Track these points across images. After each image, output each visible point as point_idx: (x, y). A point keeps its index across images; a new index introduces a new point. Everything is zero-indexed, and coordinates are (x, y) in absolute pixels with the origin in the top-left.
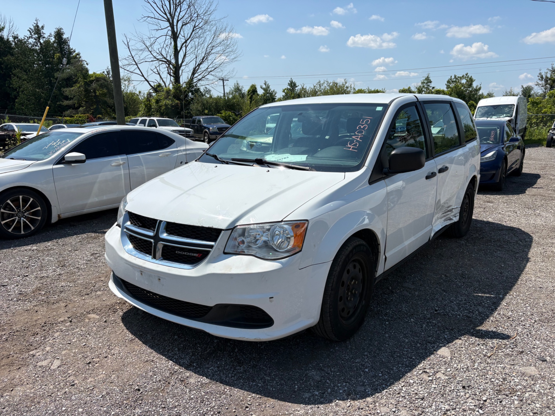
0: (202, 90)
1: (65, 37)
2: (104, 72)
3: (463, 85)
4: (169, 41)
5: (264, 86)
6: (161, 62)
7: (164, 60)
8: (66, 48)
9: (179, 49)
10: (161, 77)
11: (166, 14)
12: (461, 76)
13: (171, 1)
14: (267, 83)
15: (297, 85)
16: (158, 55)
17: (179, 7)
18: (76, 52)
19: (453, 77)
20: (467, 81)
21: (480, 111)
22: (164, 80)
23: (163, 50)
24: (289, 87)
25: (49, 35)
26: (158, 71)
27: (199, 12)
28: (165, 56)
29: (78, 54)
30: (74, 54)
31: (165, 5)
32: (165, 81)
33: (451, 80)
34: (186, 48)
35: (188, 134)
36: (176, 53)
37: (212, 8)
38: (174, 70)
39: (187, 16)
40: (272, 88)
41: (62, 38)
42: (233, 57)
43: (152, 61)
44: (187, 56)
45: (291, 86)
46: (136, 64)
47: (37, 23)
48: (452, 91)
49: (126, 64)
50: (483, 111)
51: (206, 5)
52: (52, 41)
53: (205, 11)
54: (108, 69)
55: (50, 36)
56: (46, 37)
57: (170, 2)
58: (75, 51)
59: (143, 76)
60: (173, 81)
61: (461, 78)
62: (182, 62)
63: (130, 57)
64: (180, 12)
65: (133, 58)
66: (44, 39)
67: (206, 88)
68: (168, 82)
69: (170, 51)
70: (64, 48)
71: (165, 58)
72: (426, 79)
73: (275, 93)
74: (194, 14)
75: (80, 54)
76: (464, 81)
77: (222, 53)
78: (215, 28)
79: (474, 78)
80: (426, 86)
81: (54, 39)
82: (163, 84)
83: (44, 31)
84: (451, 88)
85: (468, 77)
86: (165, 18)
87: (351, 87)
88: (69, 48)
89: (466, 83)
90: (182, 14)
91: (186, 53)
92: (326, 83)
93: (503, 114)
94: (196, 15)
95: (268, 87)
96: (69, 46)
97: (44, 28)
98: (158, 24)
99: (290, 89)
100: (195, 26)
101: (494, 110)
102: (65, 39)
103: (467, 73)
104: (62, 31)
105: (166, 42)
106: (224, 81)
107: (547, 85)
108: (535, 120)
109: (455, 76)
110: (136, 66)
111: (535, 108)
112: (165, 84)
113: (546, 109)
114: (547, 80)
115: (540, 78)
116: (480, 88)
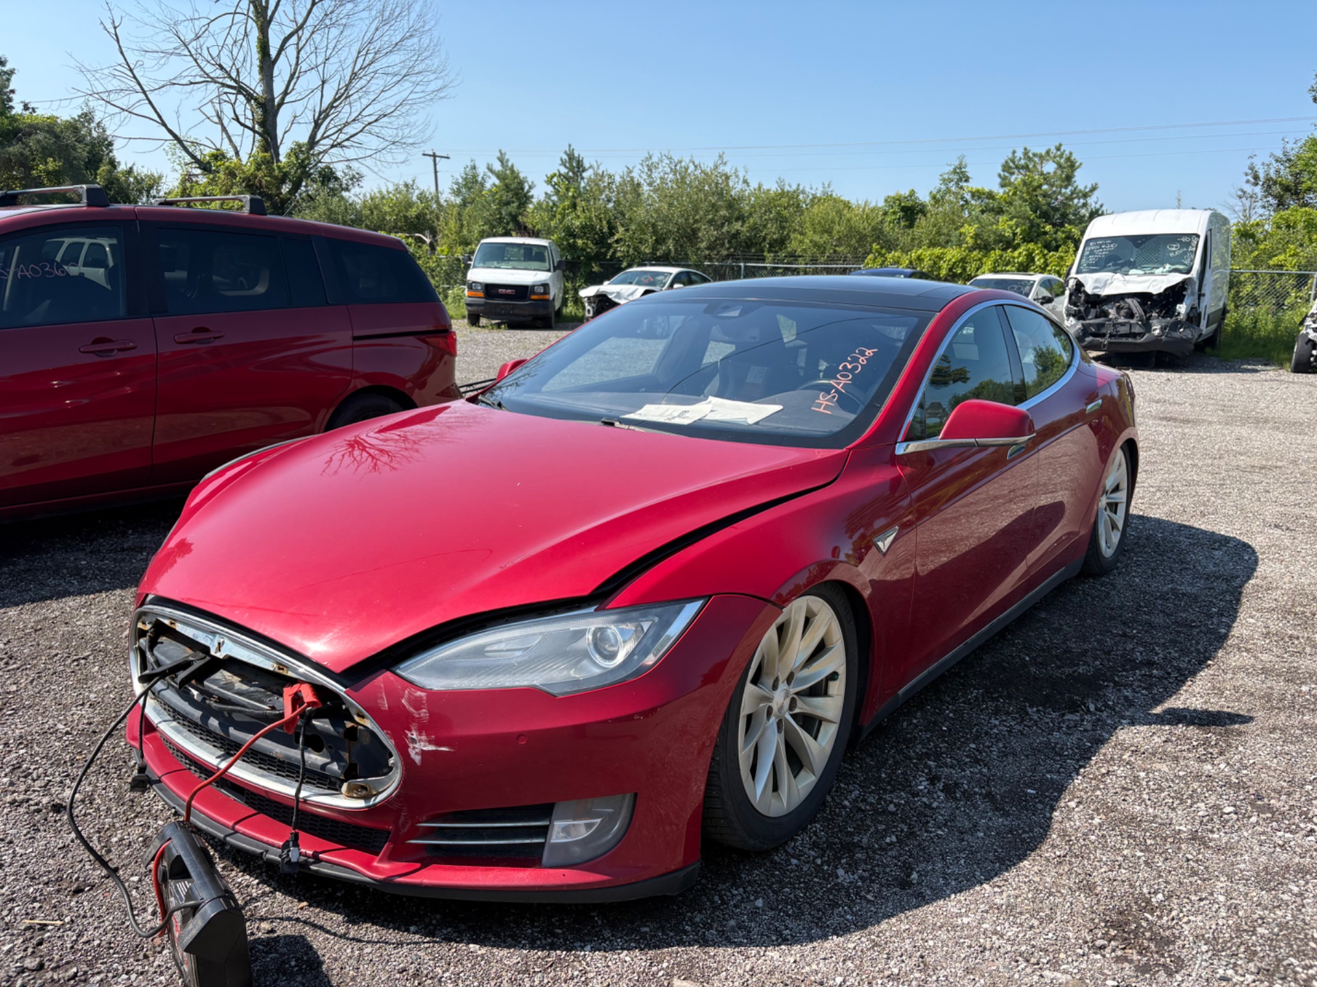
0: (339, 174)
3: (1046, 178)
4: (242, 28)
5: (498, 167)
6: (222, 89)
7: (229, 82)
9: (273, 53)
10: (226, 132)
12: (1043, 151)
14: (507, 158)
15: (586, 165)
19: (1019, 154)
20: (1060, 166)
21: (1092, 252)
23: (225, 52)
24: (563, 170)
26: (216, 115)
28: (233, 74)
32: (238, 144)
33: (1013, 161)
34: (298, 50)
36: (267, 65)
38: (261, 115)
40: (520, 172)
43: (191, 83)
45: (571, 169)
46: (144, 92)
48: (1015, 194)
49: (115, 88)
50: (1102, 253)
59: (164, 124)
61: (1041, 157)
62: (286, 93)
63: (119, 68)
65: (131, 70)
67: (352, 168)
68: (247, 146)
72: (955, 172)
73: (530, 187)
76: (1049, 167)
79: (1078, 159)
80: (954, 189)
82: (231, 153)
84: (1010, 184)
85: (1061, 156)
87: (737, 176)
89: (1055, 173)
91: (296, 65)
92: (667, 160)
93: (1162, 264)
95: (511, 169)
99: (566, 177)
101: (1135, 250)
103: (1060, 145)
105: (233, 32)
106: (438, 159)
107: (1270, 199)
108: (1249, 288)
109: (1026, 152)
110: (142, 96)
111: (1252, 252)
112: (237, 153)
113: (1282, 257)
114: (1269, 184)
115: (1250, 178)
116: (1094, 189)
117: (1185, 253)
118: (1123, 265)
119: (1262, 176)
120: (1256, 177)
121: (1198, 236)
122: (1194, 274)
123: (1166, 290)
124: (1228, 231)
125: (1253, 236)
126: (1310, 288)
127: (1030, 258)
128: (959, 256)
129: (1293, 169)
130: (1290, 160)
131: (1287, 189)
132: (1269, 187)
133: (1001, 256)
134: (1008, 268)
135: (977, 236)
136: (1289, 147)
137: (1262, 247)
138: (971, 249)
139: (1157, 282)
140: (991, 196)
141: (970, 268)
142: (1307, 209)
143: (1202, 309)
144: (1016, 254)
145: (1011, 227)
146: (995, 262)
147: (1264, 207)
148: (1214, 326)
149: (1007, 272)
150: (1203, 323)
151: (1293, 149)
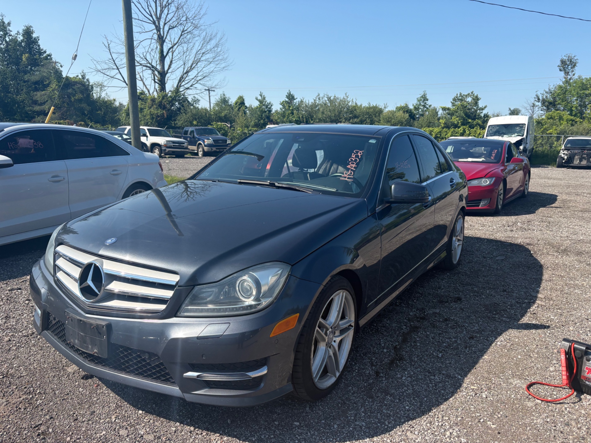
0: (190, 100)
1: (34, 35)
2: (77, 76)
3: (469, 103)
4: (155, 45)
5: (259, 98)
6: (145, 68)
7: (148, 65)
8: (36, 48)
9: (165, 54)
10: (144, 84)
11: (151, 16)
12: (466, 94)
13: (158, 2)
14: (263, 94)
15: (295, 98)
16: (142, 60)
17: (167, 8)
18: (47, 53)
19: (459, 95)
20: (474, 99)
21: (491, 130)
22: (148, 87)
23: (148, 54)
24: (287, 100)
25: (16, 32)
26: (141, 78)
27: (188, 15)
28: (150, 62)
29: (49, 55)
30: (45, 55)
31: (151, 6)
32: (149, 89)
33: (457, 98)
34: (173, 53)
35: (182, 145)
36: (162, 58)
37: (202, 12)
38: (159, 76)
39: (174, 19)
40: (268, 100)
41: (31, 37)
42: (223, 65)
44: (173, 62)
45: (289, 99)
46: (118, 69)
47: (3, 19)
48: (458, 109)
49: (105, 68)
50: (494, 130)
51: (196, 8)
52: (19, 40)
53: (194, 15)
54: (83, 72)
55: (18, 34)
56: (13, 35)
57: (156, 3)
58: (45, 52)
59: (125, 82)
60: (158, 89)
61: (466, 96)
62: (169, 69)
63: (110, 60)
64: (168, 14)
65: (114, 61)
66: (11, 37)
67: (194, 97)
69: (155, 56)
70: (33, 47)
71: (149, 63)
72: (422, 97)
73: (271, 105)
74: (183, 17)
75: (51, 55)
76: (469, 99)
77: (211, 60)
78: (204, 33)
79: (479, 96)
80: (422, 104)
81: (22, 38)
82: (147, 92)
83: (10, 28)
84: (456, 105)
85: (473, 95)
86: (150, 20)
88: (39, 48)
89: (471, 101)
90: (170, 17)
91: (172, 58)
92: (326, 96)
93: (514, 134)
94: (184, 19)
95: (264, 98)
96: (39, 46)
97: (11, 25)
98: (141, 26)
99: (288, 102)
100: (183, 30)
101: (505, 129)
102: (34, 39)
103: (473, 92)
104: (31, 29)
105: (151, 46)
106: (210, 91)
107: (544, 107)
108: (540, 141)
109: (461, 94)
110: (118, 71)
111: (541, 129)
112: (149, 91)
113: (551, 130)
114: (544, 102)
115: (536, 99)
116: (485, 107)
117: (521, 130)
118: (501, 134)
119: (541, 98)
120: (539, 99)
121: (525, 124)
122: (525, 136)
123: (516, 142)
124: (533, 122)
125: (541, 123)
126: (561, 141)
127: (464, 131)
128: (439, 131)
129: (553, 96)
130: (551, 93)
131: (550, 103)
132: (544, 103)
133: (454, 130)
134: (457, 135)
135: (445, 123)
136: (551, 87)
137: (544, 127)
138: (443, 128)
139: (514, 139)
140: (449, 109)
141: (443, 135)
142: (559, 111)
143: (527, 147)
144: (459, 130)
145: (457, 120)
146: (452, 132)
147: (542, 110)
148: (530, 154)
149: (456, 136)
150: (528, 152)
151: (552, 88)
